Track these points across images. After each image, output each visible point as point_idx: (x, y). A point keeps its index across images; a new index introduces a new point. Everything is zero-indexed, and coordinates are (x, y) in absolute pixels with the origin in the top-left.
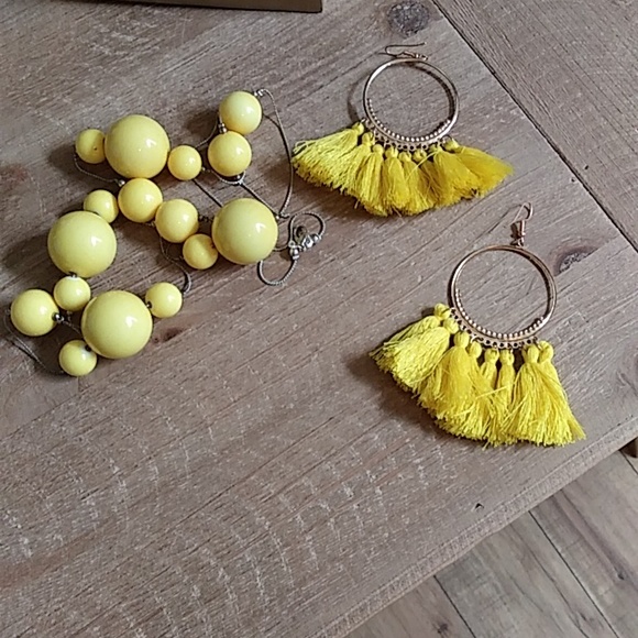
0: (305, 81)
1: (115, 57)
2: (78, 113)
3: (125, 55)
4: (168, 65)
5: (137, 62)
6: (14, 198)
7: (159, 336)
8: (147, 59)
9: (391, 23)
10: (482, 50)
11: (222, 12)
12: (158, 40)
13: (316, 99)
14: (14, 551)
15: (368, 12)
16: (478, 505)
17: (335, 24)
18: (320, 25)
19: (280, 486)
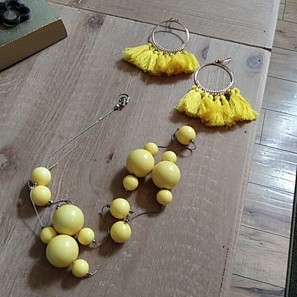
0: (81, 58)
1: (9, 92)
2: (13, 117)
3: (12, 89)
4: (30, 82)
5: (19, 88)
6: (14, 157)
8: (21, 85)
9: (92, 26)
10: (127, 17)
11: (34, 56)
12: (20, 77)
13: (90, 60)
15: (82, 28)
16: (245, 132)
17: (75, 37)
18: (70, 40)
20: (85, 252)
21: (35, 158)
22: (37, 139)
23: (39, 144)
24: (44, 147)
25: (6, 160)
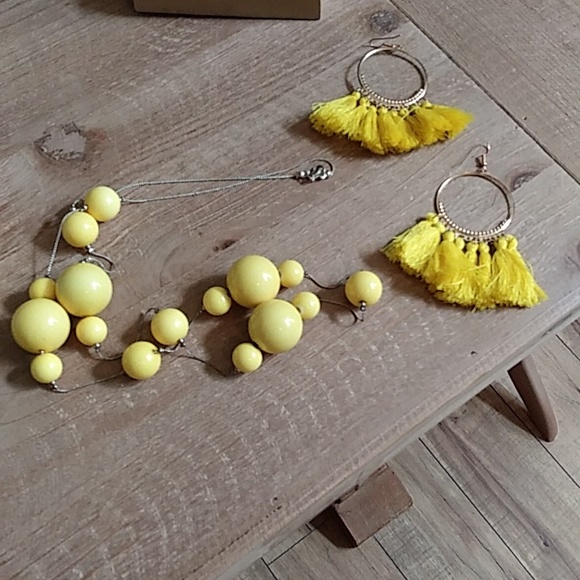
0: (312, 66)
1: (167, 53)
2: (142, 93)
3: (174, 52)
4: (207, 57)
5: (184, 56)
6: (97, 152)
7: (218, 245)
8: (192, 54)
9: (371, 25)
10: (440, 43)
11: (245, 21)
12: (199, 41)
13: (321, 77)
14: (119, 403)
15: (353, 18)
16: (473, 353)
17: (330, 27)
18: (319, 28)
19: (321, 347)
20: (77, 353)
21: (121, 173)
22: (147, 148)
23: (144, 156)
25: (82, 150)
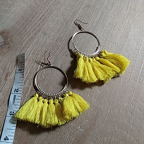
2: (13, 11)
14: (78, 132)
24: (32, 38)
